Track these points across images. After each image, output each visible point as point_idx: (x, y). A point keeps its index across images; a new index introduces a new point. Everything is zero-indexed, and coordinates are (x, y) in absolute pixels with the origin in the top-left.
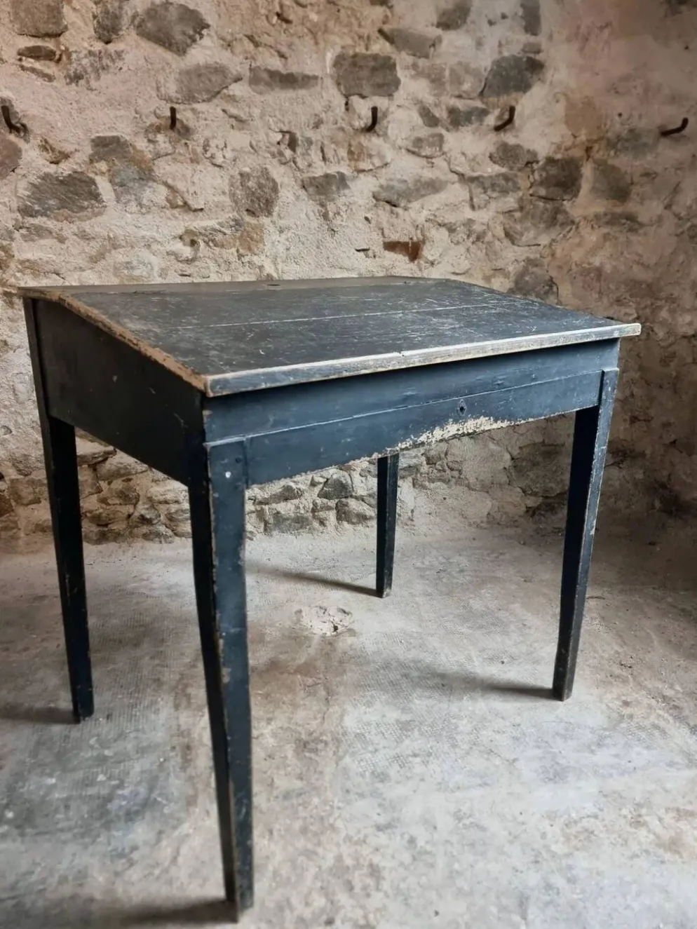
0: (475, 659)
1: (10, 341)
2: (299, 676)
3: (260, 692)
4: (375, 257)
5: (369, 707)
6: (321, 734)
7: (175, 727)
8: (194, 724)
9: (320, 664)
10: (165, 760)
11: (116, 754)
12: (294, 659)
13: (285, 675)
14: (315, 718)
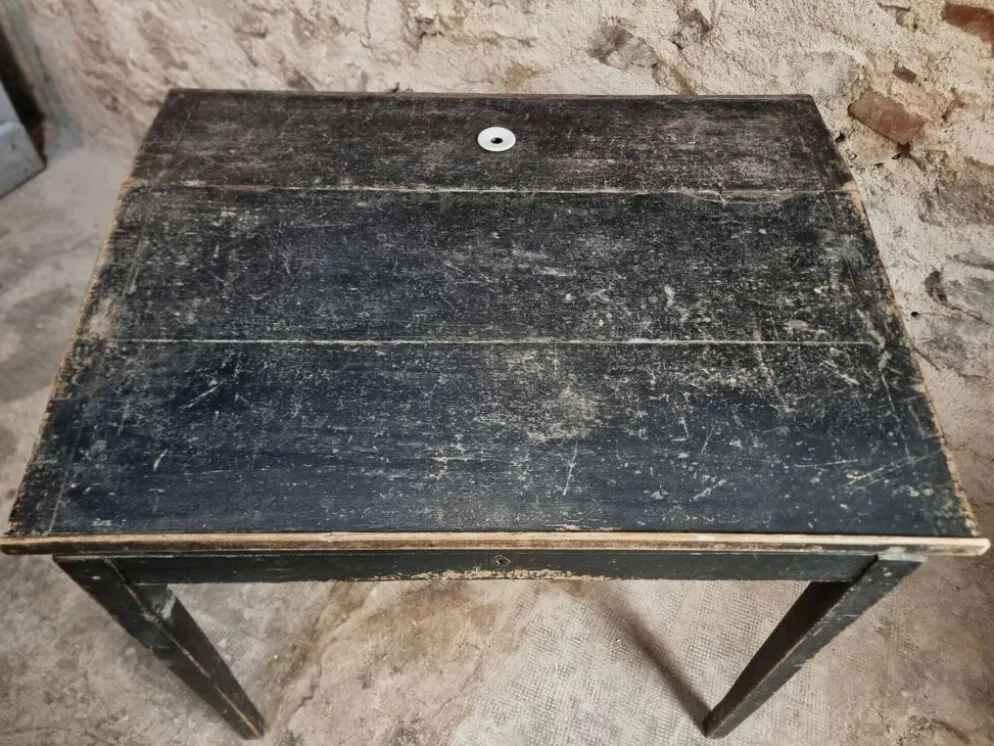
0: (677, 732)
1: (341, 20)
2: (468, 624)
3: (414, 623)
4: (915, 27)
5: (498, 723)
6: (423, 730)
7: (313, 619)
8: (329, 628)
9: (501, 620)
10: (278, 660)
11: (251, 620)
12: (482, 593)
13: (457, 611)
14: (436, 701)
